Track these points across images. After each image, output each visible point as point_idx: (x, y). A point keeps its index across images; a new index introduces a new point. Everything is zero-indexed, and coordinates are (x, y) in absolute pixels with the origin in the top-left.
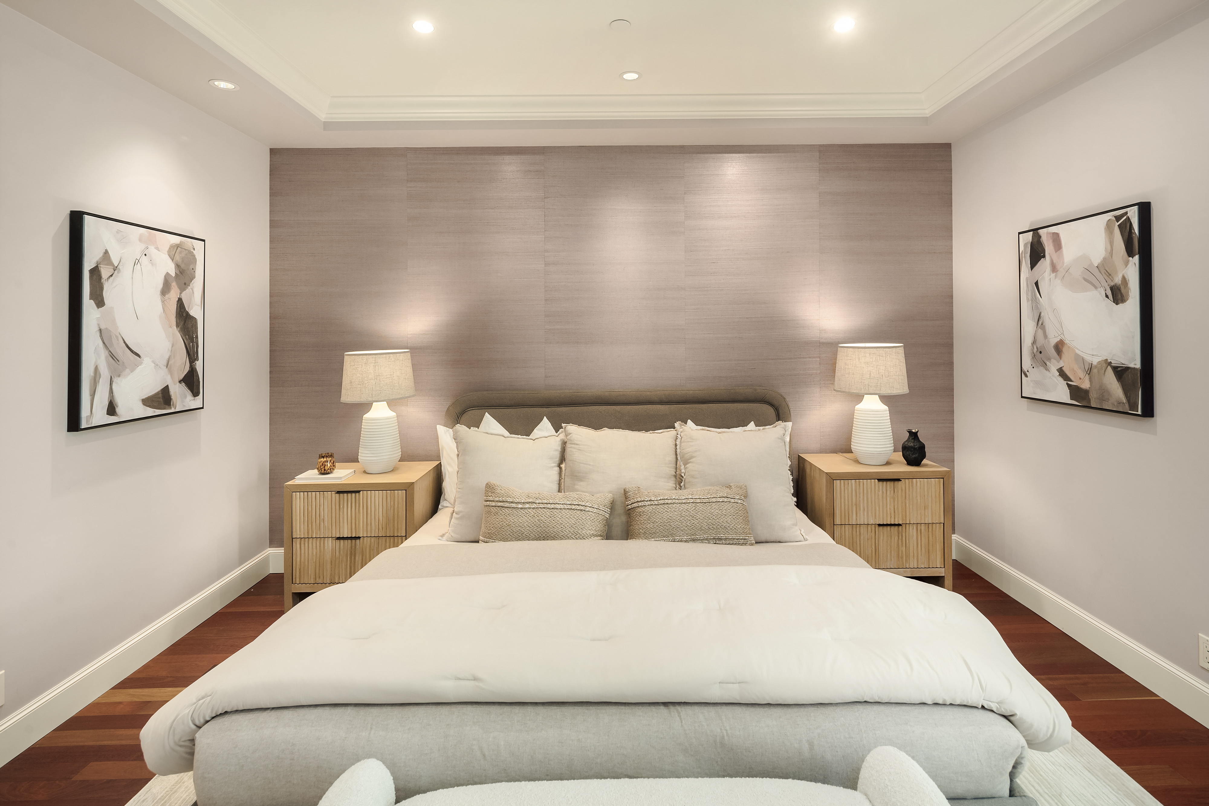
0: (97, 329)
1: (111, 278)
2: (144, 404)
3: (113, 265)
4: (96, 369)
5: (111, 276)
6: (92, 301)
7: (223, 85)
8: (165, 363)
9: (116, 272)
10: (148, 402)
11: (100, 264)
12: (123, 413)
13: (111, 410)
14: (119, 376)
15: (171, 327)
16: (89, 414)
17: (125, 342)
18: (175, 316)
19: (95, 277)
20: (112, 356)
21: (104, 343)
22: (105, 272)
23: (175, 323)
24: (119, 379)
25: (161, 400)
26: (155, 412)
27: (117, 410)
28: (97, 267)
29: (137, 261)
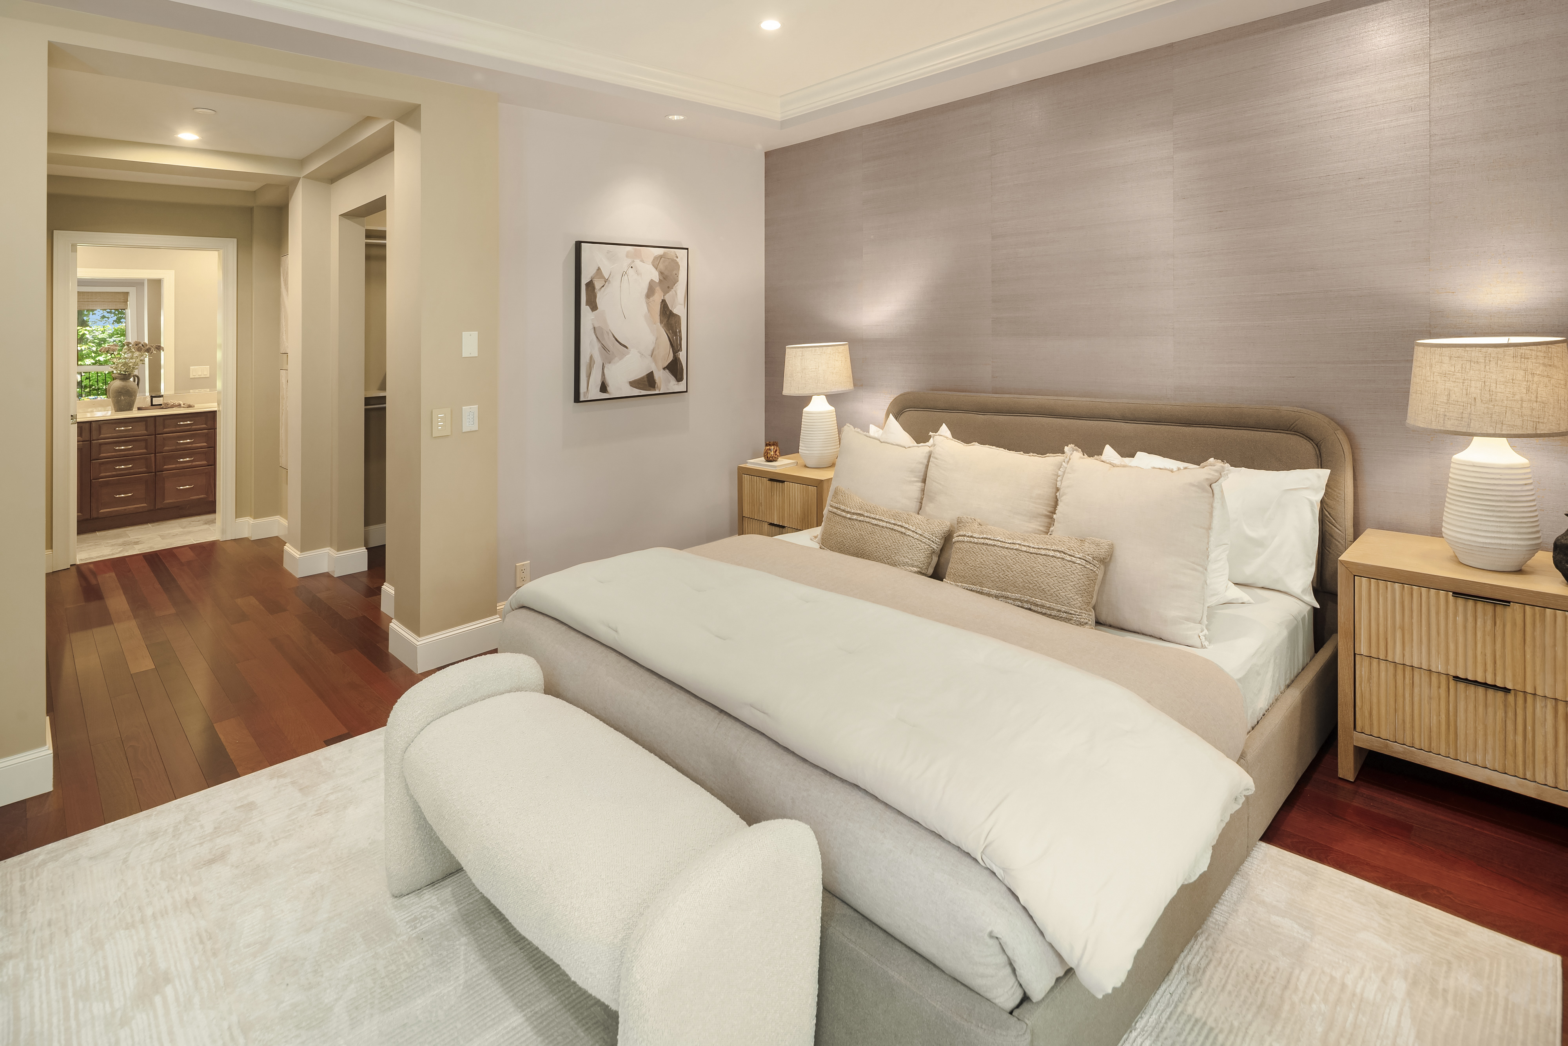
0: (592, 327)
1: (603, 288)
2: (631, 386)
3: (605, 278)
4: (591, 357)
5: (603, 286)
6: (588, 306)
7: (676, 118)
8: (650, 353)
9: (607, 283)
10: (634, 384)
11: (594, 278)
12: (613, 392)
13: (604, 388)
14: (610, 363)
15: (655, 324)
16: (586, 390)
17: (614, 337)
18: (659, 314)
19: (590, 288)
20: (604, 347)
21: (597, 338)
22: (597, 284)
23: (659, 320)
24: (610, 365)
25: (647, 383)
26: (641, 392)
27: (608, 389)
28: (592, 280)
29: (624, 273)
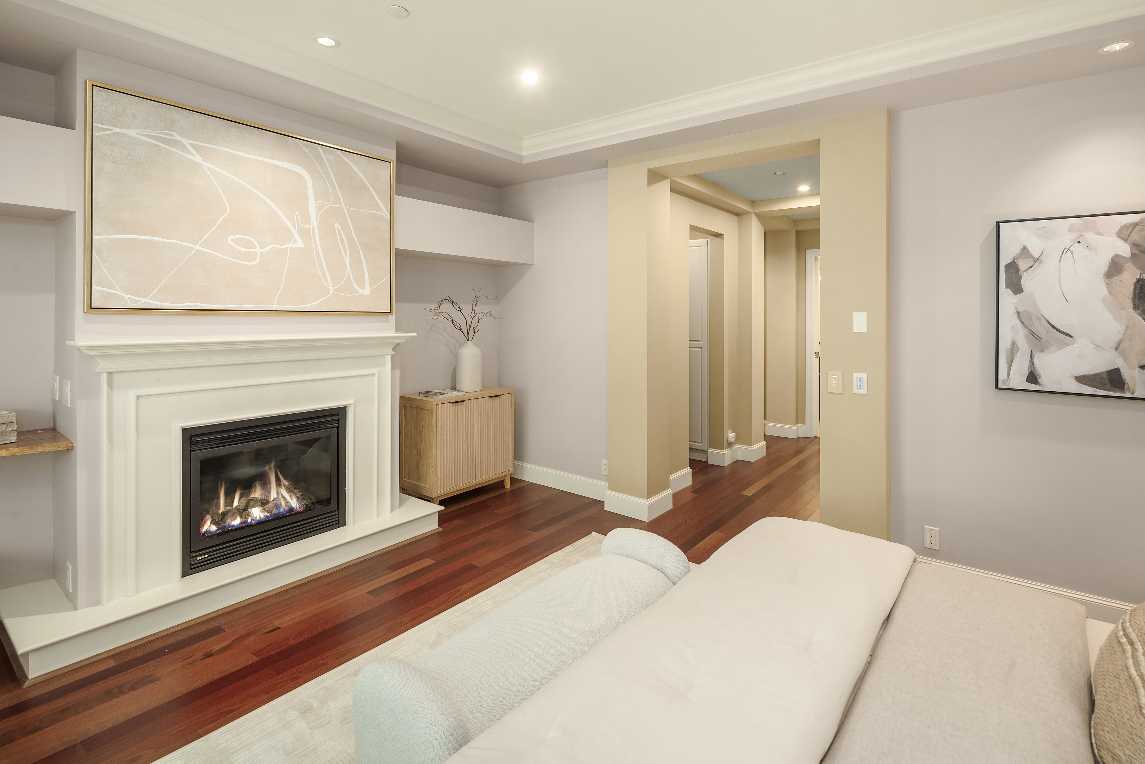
0: (1014, 311)
1: (1031, 269)
2: (1078, 381)
3: (1033, 257)
4: (1014, 343)
5: (1031, 267)
6: (1008, 289)
8: (1114, 345)
9: (1037, 263)
10: (1084, 380)
11: (1017, 259)
12: (1047, 383)
13: (1032, 378)
14: (1042, 351)
15: (1123, 309)
16: (1006, 377)
17: (1049, 323)
18: (1131, 297)
19: (1011, 270)
20: (1033, 334)
21: (1022, 323)
22: (1022, 265)
23: (1131, 305)
24: (1042, 355)
25: (1107, 382)
26: (1096, 391)
27: (1039, 380)
28: (1014, 261)
29: (1066, 250)
